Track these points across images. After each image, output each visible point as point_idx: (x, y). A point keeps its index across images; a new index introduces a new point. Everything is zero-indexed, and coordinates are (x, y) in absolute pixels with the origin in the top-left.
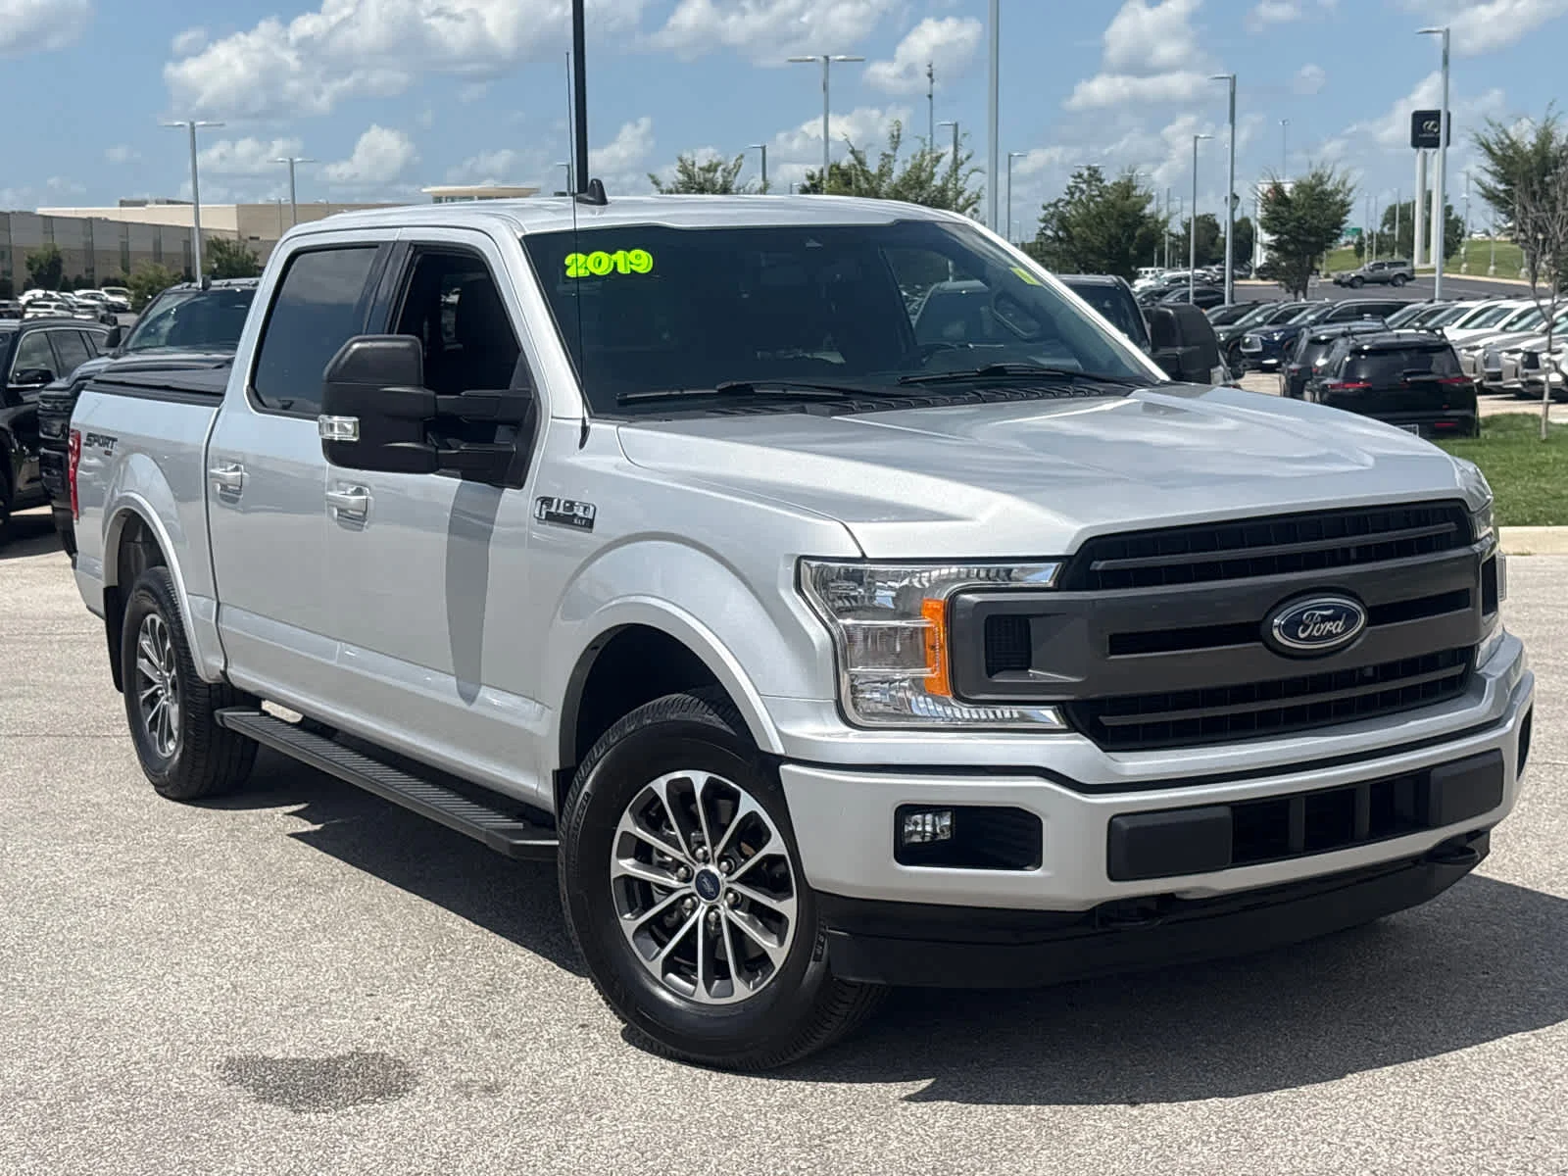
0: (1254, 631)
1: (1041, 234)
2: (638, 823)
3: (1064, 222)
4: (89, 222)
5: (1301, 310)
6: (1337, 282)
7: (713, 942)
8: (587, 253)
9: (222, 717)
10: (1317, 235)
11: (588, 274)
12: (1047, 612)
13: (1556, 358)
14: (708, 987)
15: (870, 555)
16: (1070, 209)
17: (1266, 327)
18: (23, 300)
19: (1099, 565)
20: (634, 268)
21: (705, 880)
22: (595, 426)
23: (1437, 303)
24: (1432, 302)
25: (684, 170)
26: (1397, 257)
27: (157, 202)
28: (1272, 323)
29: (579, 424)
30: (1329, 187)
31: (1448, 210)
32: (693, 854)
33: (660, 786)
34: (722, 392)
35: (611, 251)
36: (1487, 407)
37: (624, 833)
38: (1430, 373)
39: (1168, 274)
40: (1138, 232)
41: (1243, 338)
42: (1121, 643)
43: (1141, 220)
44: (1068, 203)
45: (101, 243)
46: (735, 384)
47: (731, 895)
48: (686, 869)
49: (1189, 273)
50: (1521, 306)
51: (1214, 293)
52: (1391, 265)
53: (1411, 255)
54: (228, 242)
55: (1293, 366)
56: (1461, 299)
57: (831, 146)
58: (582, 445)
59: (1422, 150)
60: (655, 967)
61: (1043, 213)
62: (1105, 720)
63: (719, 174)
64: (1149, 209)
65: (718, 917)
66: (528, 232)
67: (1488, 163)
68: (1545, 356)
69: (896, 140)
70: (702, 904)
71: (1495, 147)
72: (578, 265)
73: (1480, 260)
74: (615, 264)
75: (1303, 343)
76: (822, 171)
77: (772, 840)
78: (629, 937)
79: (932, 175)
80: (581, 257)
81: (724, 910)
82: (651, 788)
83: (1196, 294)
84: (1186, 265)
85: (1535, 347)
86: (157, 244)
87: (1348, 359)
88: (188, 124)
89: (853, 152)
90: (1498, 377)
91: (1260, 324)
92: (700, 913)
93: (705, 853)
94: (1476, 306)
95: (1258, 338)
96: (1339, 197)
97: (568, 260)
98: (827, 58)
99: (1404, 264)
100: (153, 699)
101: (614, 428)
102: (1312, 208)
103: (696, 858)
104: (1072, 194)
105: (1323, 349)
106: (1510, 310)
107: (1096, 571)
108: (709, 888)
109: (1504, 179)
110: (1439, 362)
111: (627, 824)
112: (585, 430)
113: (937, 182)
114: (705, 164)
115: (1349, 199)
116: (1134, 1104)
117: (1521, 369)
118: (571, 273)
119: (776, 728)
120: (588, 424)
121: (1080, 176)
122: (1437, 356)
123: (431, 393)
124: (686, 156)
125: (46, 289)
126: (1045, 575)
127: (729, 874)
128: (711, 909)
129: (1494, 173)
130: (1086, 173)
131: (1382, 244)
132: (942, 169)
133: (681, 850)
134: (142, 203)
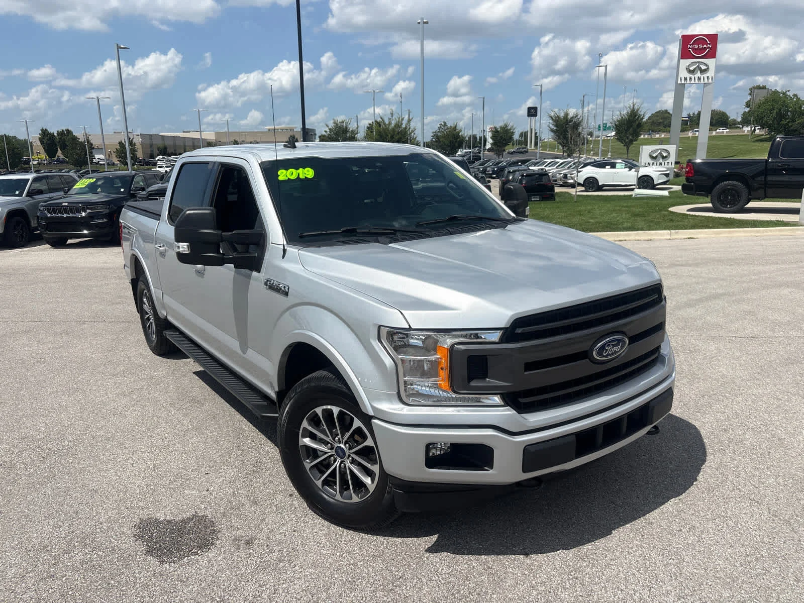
0: (585, 355)
1: (432, 140)
2: (310, 424)
3: (438, 137)
4: (174, 137)
5: (502, 162)
6: (508, 153)
7: (343, 475)
8: (287, 170)
9: (165, 334)
10: (506, 140)
11: (287, 179)
12: (496, 354)
13: (572, 176)
14: (341, 494)
15: (413, 327)
16: (439, 134)
17: (492, 167)
18: (157, 159)
19: (519, 331)
20: (307, 176)
21: (339, 450)
22: (288, 249)
23: (538, 160)
24: (537, 159)
25: (334, 123)
26: (523, 146)
27: (193, 132)
28: (495, 165)
29: (282, 247)
30: (509, 128)
31: (536, 134)
32: (334, 439)
33: (319, 410)
34: (343, 232)
35: (297, 169)
36: (557, 190)
37: (304, 428)
38: (542, 182)
39: (465, 151)
40: (458, 140)
41: (486, 169)
42: (529, 366)
43: (458, 136)
44: (439, 132)
45: (178, 143)
46: (349, 228)
47: (350, 458)
48: (331, 444)
49: (471, 150)
50: (561, 161)
51: (477, 156)
52: (523, 148)
53: (527, 145)
54: (212, 142)
55: (503, 179)
56: (545, 159)
57: (375, 115)
58: (283, 258)
59: (530, 117)
60: (319, 483)
61: (432, 134)
62: (520, 400)
63: (344, 124)
64: (460, 134)
65: (345, 466)
66: (263, 160)
67: (551, 121)
68: (569, 175)
69: (392, 114)
70: (338, 460)
71: (554, 118)
72: (283, 175)
73: (544, 147)
74: (299, 174)
75: (506, 172)
76: (373, 122)
77: (368, 440)
78: (308, 470)
79: (402, 124)
80: (284, 171)
81: (348, 463)
82: (315, 411)
83: (473, 156)
84: (469, 148)
85: (567, 172)
86: (193, 143)
87: (520, 177)
88: (197, 110)
89: (381, 118)
90: (556, 181)
91: (491, 166)
92: (337, 464)
93: (339, 439)
94: (549, 161)
95: (491, 169)
96: (511, 131)
97: (279, 173)
98: (374, 91)
99: (525, 148)
100: (148, 319)
101: (297, 250)
102: (504, 133)
103: (334, 440)
104: (440, 129)
105: (511, 174)
106: (559, 162)
107: (518, 333)
108: (341, 454)
109: (556, 126)
110: (544, 179)
111: (305, 424)
112: (284, 251)
113: (404, 126)
114: (341, 121)
115: (514, 131)
116: (527, 554)
117: (562, 179)
118: (280, 178)
119: (370, 404)
120: (285, 248)
121: (441, 124)
122: (543, 177)
123: (220, 232)
124: (336, 119)
125: (163, 156)
126: (496, 336)
127: (350, 449)
128: (342, 462)
129: (553, 125)
130: (443, 124)
131: (520, 142)
132: (404, 122)
133: (328, 437)
134: (189, 132)
